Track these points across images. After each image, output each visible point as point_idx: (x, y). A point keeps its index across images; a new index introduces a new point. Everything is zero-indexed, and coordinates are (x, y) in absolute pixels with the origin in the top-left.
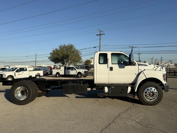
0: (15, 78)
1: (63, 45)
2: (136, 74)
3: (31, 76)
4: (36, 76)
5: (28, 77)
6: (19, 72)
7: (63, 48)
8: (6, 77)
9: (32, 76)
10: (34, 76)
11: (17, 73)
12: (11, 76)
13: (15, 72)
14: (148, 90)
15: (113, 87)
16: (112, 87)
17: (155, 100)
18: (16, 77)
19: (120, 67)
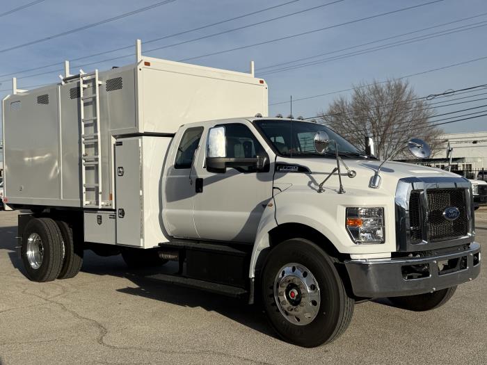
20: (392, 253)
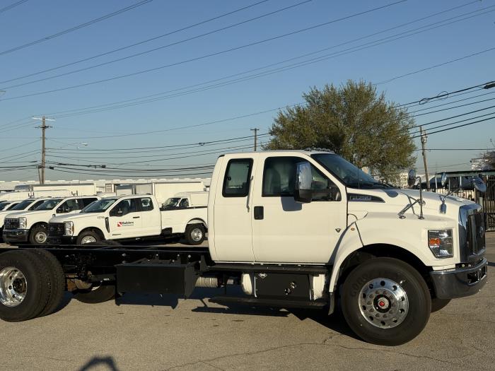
0: (108, 236)
1: (322, 89)
2: (338, 231)
3: (171, 229)
4: (190, 228)
5: (159, 233)
6: (121, 215)
7: (325, 103)
8: (76, 234)
9: (174, 232)
10: (182, 230)
11: (114, 221)
12: (94, 231)
13: (106, 214)
14: (371, 287)
15: (264, 275)
16: (262, 275)
17: (397, 324)
18: (111, 233)
19: (287, 207)
20: (456, 265)
